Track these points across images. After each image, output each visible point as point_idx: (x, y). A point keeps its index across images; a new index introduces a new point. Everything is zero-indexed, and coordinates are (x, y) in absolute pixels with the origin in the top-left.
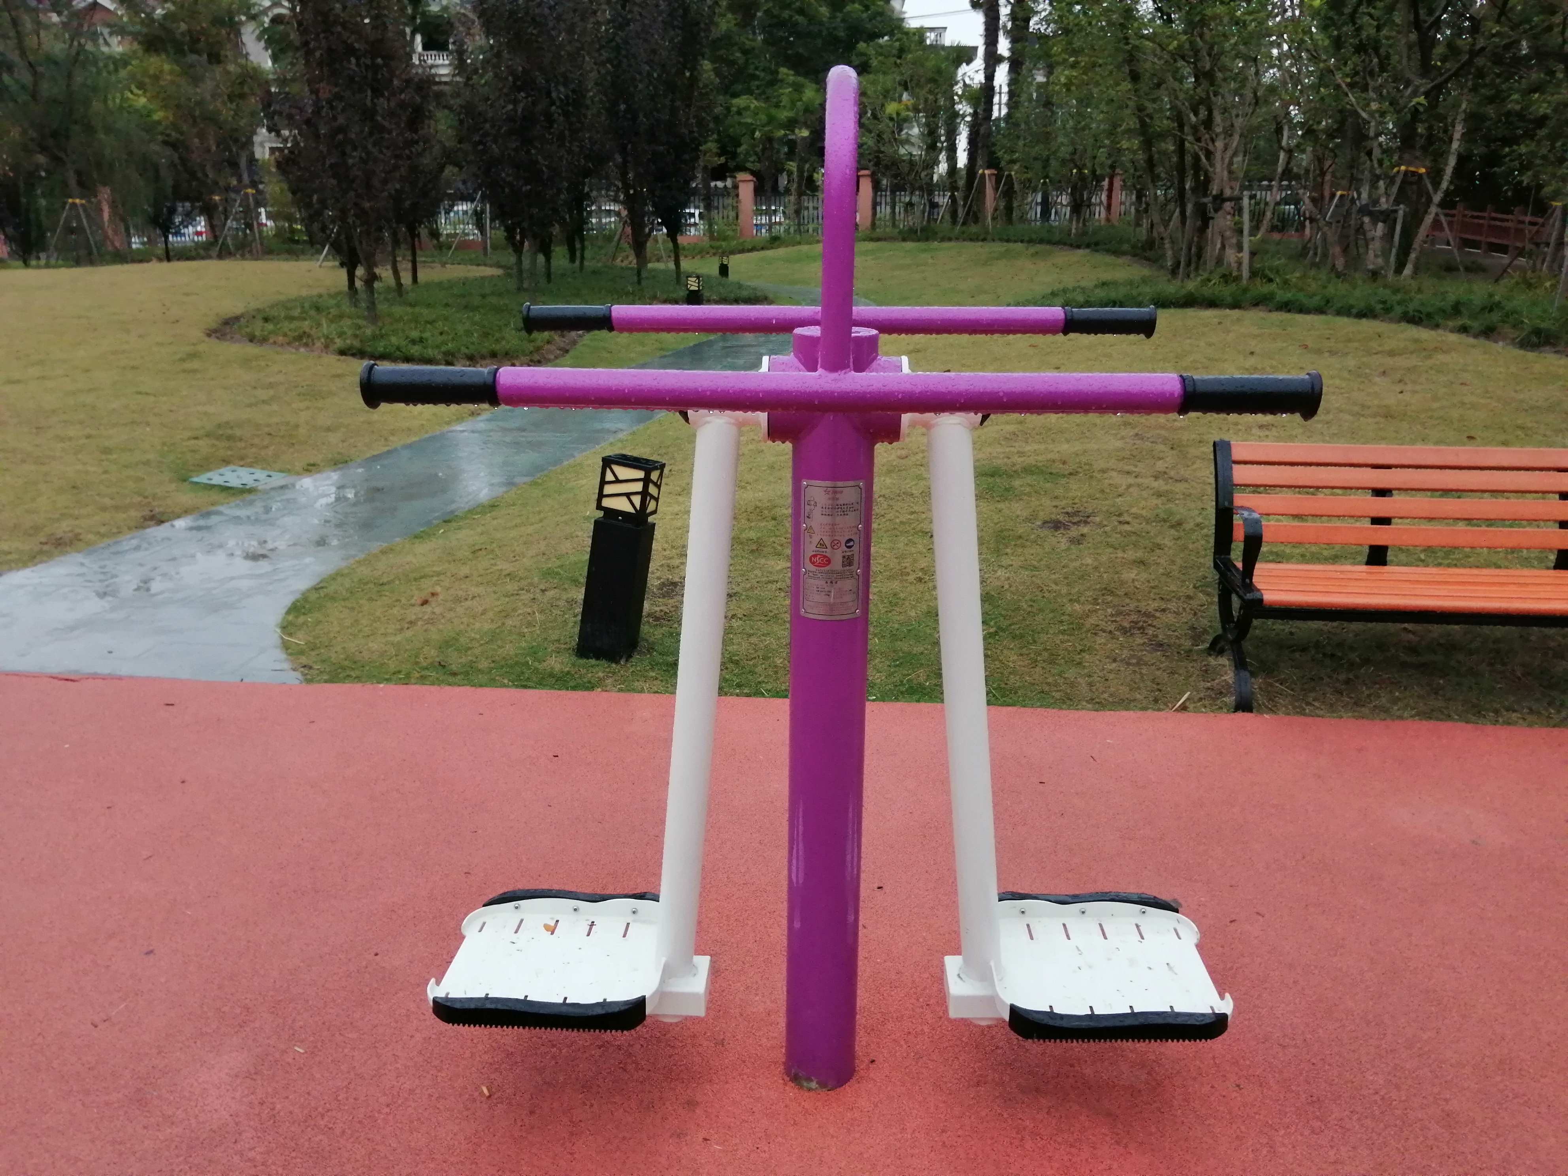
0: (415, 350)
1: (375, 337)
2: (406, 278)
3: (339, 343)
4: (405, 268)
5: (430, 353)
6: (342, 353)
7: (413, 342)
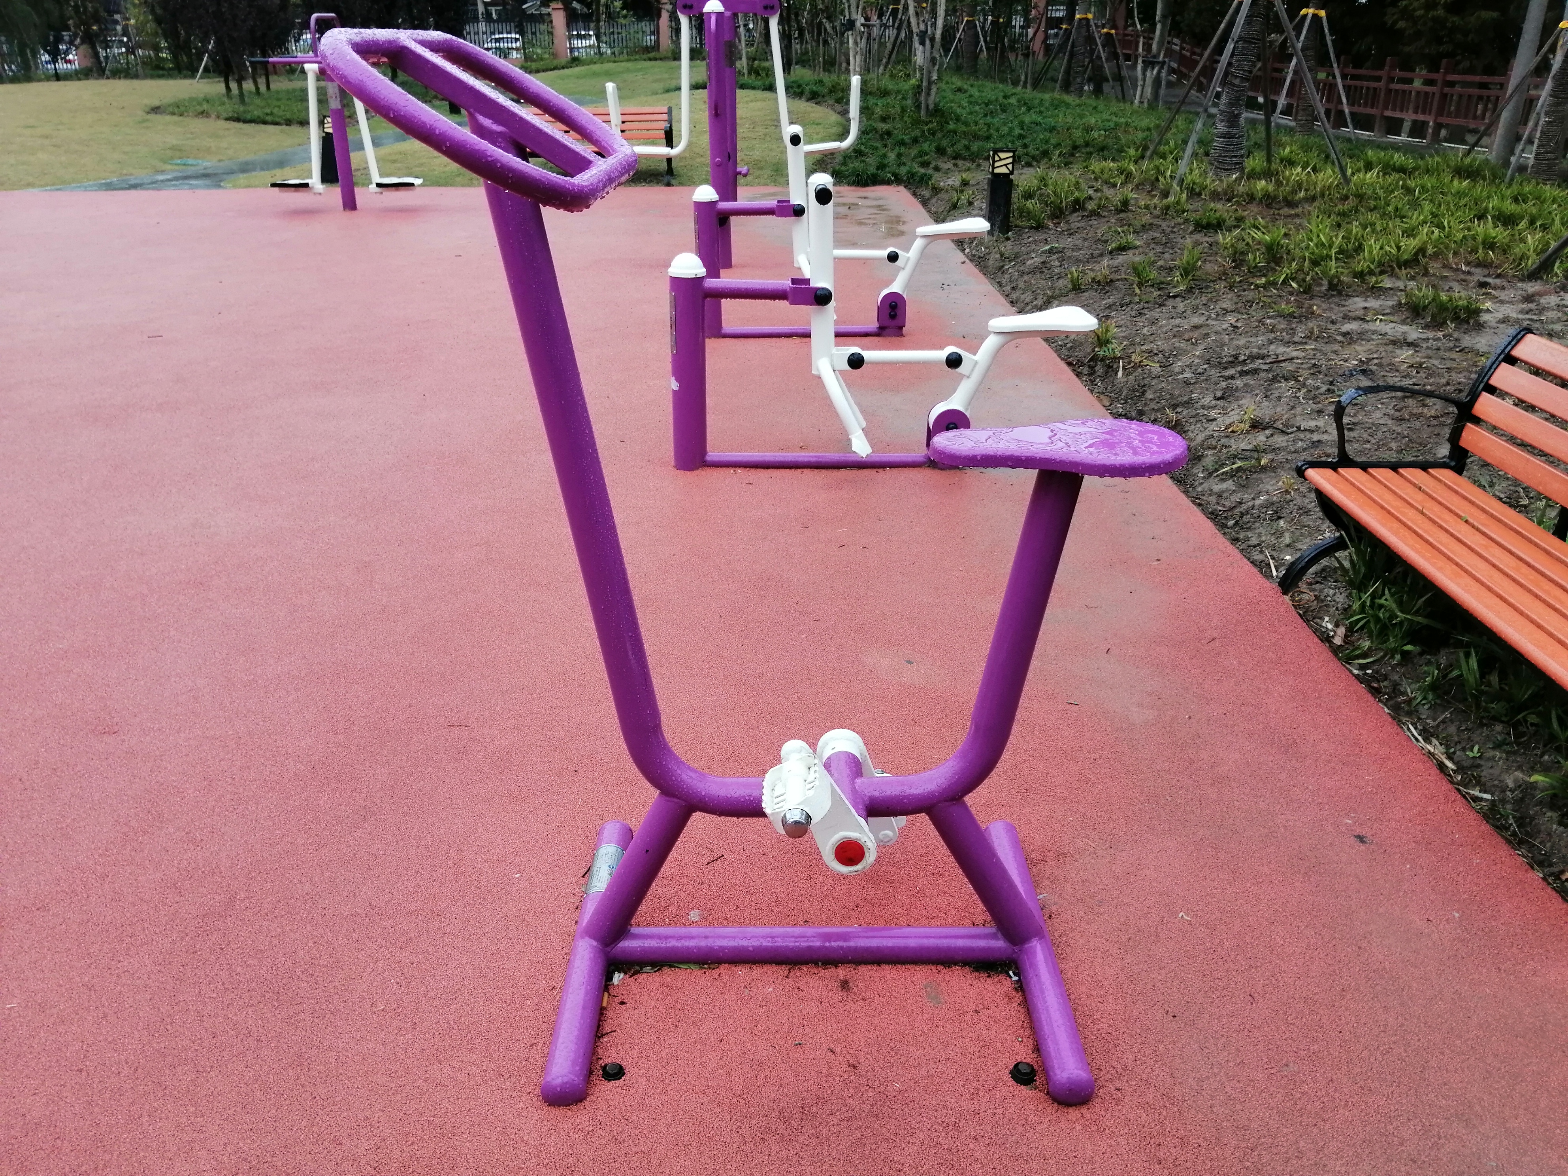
0: (269, 118)
1: (245, 112)
2: (263, 88)
3: (225, 115)
4: (262, 82)
5: (277, 120)
6: (227, 119)
7: (267, 114)
